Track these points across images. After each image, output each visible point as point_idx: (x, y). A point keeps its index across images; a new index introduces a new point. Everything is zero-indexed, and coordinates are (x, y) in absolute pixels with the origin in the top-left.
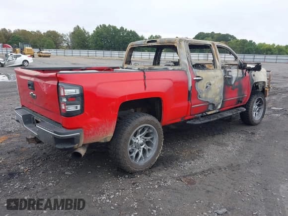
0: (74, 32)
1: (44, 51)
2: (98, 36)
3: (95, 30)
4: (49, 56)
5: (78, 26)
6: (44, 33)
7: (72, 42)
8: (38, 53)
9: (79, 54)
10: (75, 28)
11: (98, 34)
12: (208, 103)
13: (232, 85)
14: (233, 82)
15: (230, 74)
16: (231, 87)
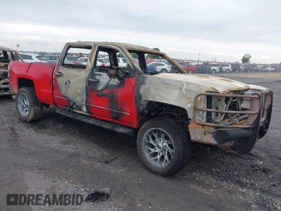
12: (67, 99)
13: (98, 91)
14: (100, 88)
15: (97, 77)
16: (96, 92)
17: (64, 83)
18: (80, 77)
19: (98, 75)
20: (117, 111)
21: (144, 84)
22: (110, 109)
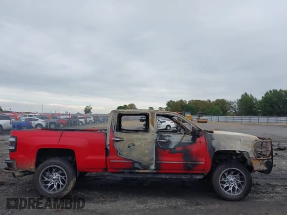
0: (241, 99)
1: (203, 118)
2: (267, 102)
3: (264, 96)
4: (206, 122)
5: (246, 94)
6: (213, 102)
7: (239, 109)
8: (197, 119)
9: (240, 121)
10: (243, 96)
11: (266, 100)
12: (132, 162)
13: (170, 149)
14: (172, 146)
15: (167, 138)
16: (168, 150)
17: (127, 147)
18: (147, 139)
19: (166, 136)
20: (192, 163)
21: (213, 139)
22: (185, 163)
